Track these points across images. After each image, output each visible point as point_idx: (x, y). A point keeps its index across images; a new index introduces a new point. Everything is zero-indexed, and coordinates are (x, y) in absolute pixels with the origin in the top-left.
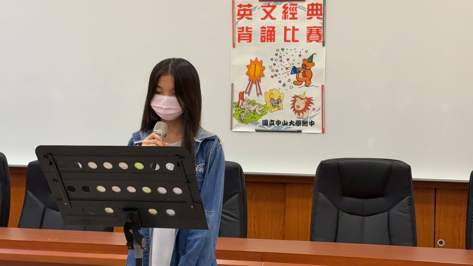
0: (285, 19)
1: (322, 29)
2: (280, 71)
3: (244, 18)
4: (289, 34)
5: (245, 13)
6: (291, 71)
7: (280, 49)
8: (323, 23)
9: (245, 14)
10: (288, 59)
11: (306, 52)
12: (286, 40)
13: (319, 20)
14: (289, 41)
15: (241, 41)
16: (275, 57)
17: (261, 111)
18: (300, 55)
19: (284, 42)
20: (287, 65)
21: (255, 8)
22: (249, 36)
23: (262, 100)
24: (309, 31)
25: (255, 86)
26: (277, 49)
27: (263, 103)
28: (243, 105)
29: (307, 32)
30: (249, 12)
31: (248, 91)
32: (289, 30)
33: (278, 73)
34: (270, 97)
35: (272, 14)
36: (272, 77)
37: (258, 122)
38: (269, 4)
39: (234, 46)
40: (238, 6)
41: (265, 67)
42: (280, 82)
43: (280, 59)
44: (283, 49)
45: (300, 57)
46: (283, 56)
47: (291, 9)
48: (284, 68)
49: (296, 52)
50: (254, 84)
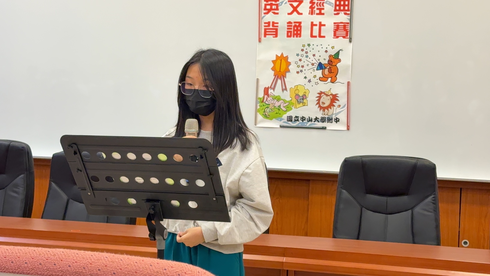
0: (312, 14)
1: (349, 25)
2: (306, 67)
3: (271, 13)
4: (316, 29)
5: (271, 7)
6: (316, 67)
7: (306, 45)
8: (351, 19)
9: (271, 9)
10: (314, 55)
12: (312, 36)
13: (346, 16)
14: (316, 37)
15: (267, 36)
16: (301, 53)
17: (286, 107)
18: (326, 51)
19: (310, 38)
21: (282, 3)
22: (275, 30)
23: (287, 96)
24: (336, 26)
25: (280, 81)
26: (304, 44)
27: (288, 99)
28: (268, 100)
30: (275, 6)
31: (273, 86)
32: (316, 25)
33: (303, 69)
34: (296, 93)
35: (299, 9)
36: (298, 72)
37: (283, 118)
39: (260, 41)
40: (265, 1)
41: (291, 63)
42: (305, 78)
43: (306, 54)
44: (310, 44)
45: (326, 53)
46: (309, 52)
47: (318, 4)
48: (310, 64)
49: (322, 48)
50: (279, 80)
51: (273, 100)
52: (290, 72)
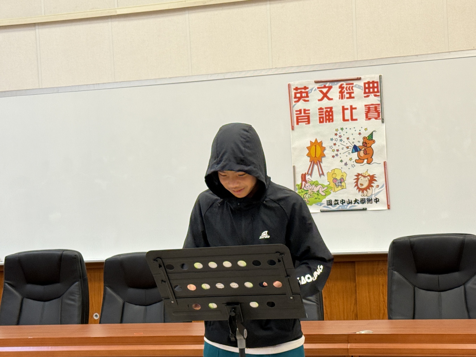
0: (342, 98)
1: (380, 106)
2: (341, 151)
3: (301, 101)
4: (348, 113)
5: (301, 95)
6: (351, 149)
7: (339, 129)
8: (381, 100)
9: (301, 97)
10: (348, 139)
11: (366, 129)
12: (344, 120)
13: (376, 98)
14: (348, 120)
15: (300, 124)
16: (334, 137)
17: (325, 192)
18: (360, 134)
19: (342, 122)
20: (347, 144)
21: (312, 90)
22: (307, 117)
23: (325, 181)
24: (367, 109)
25: (317, 166)
26: (336, 129)
27: (326, 183)
28: (306, 186)
29: (365, 110)
30: (305, 94)
31: (310, 172)
32: (347, 109)
33: (339, 153)
34: (333, 177)
35: (328, 95)
36: (333, 157)
37: (322, 202)
38: (325, 85)
39: (293, 128)
40: (294, 89)
41: (325, 148)
42: (341, 161)
43: (340, 138)
44: (343, 128)
45: (360, 135)
46: (342, 135)
47: (348, 89)
48: (345, 147)
49: (355, 131)
50: (315, 165)
51: (311, 185)
52: (325, 157)
